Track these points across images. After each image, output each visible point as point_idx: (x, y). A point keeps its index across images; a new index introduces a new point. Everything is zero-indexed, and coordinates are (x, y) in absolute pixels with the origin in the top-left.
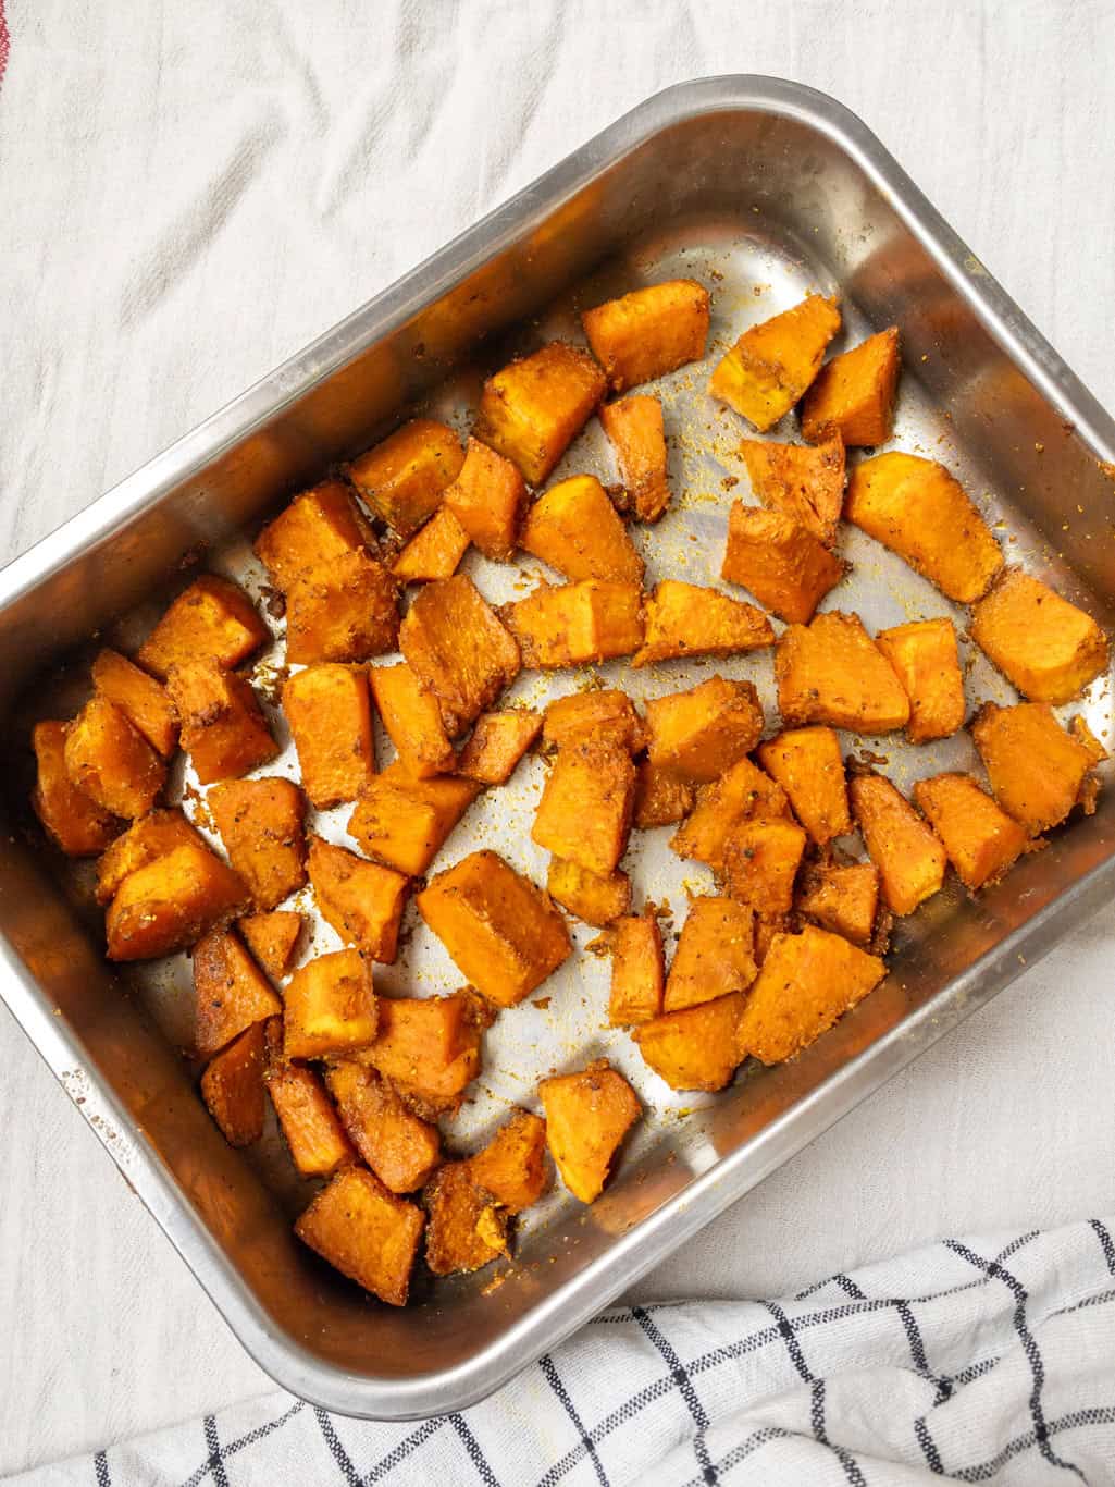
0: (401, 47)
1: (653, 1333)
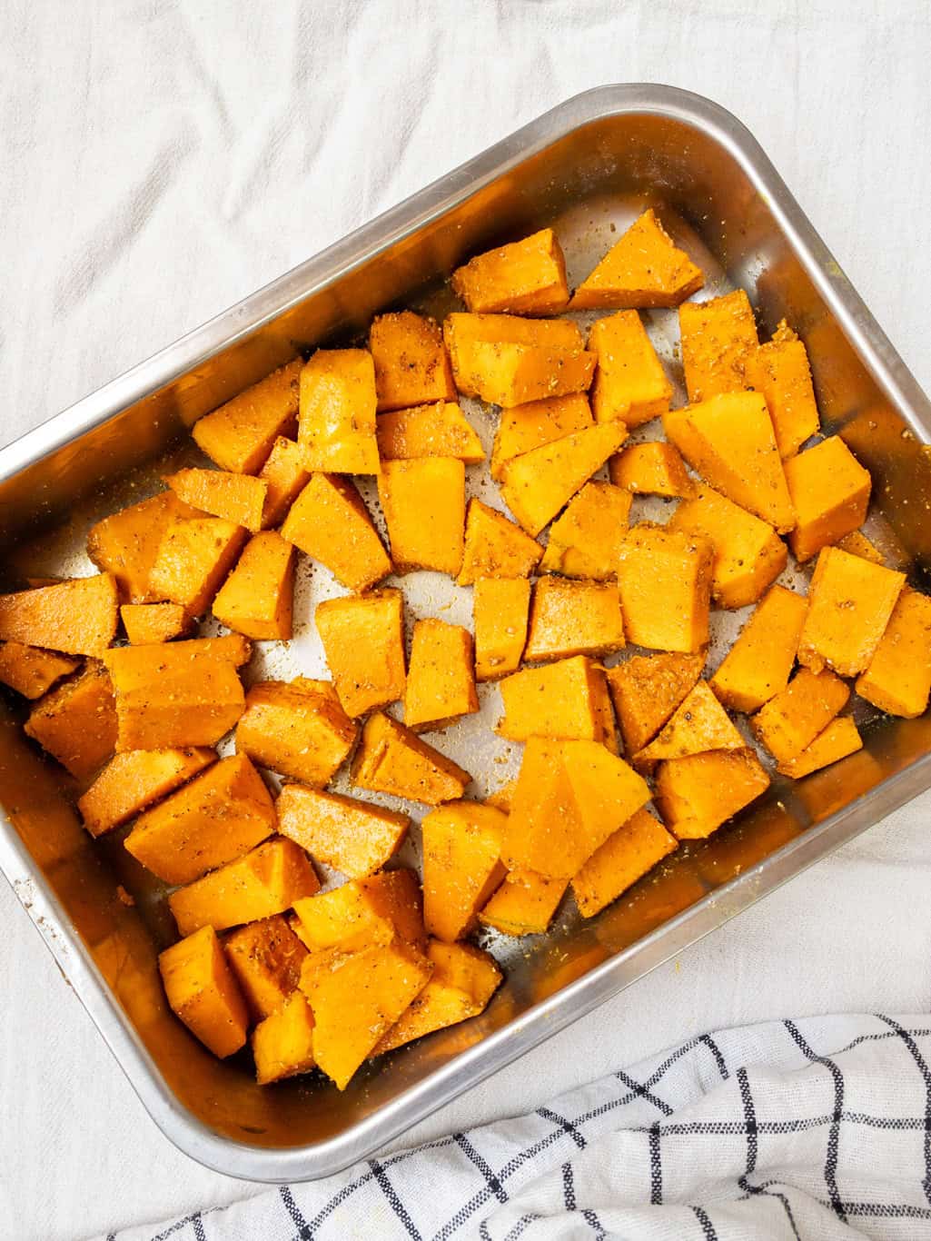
0: (297, 75)
1: (470, 1151)
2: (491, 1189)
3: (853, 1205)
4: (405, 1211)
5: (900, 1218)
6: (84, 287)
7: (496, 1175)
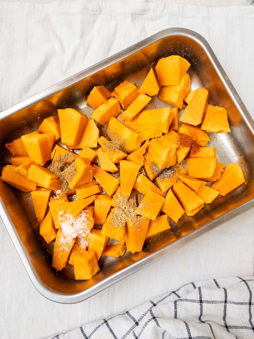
2: (136, 325)
3: (230, 326)
4: (113, 332)
5: (243, 329)
6: (27, 90)
7: (137, 321)
